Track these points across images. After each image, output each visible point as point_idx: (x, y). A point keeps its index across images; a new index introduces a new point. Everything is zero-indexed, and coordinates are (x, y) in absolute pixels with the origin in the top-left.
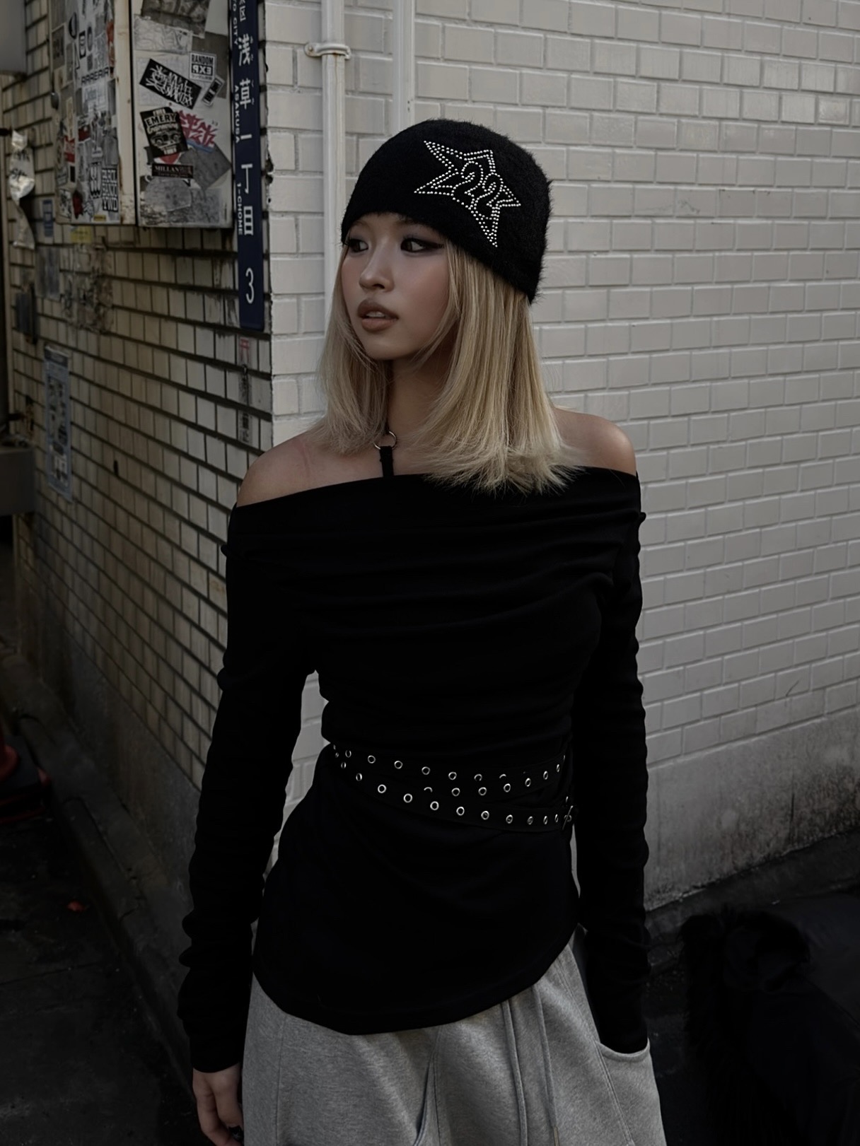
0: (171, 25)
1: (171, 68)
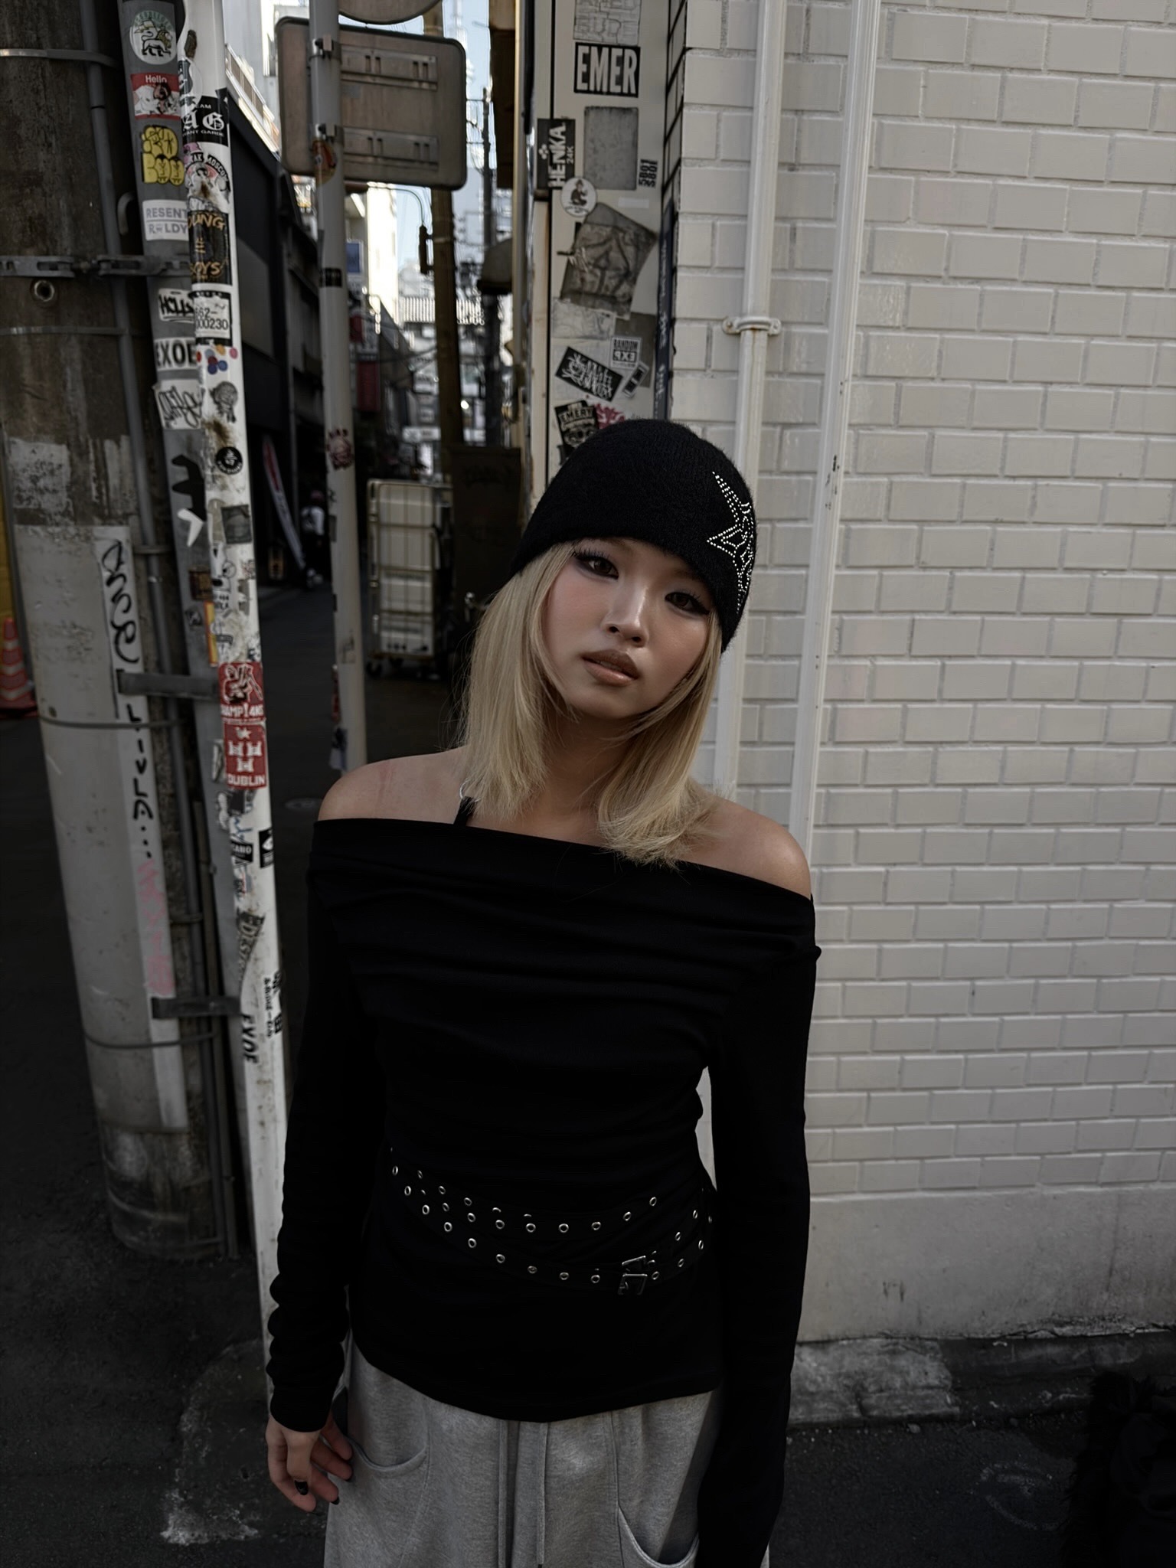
0: (593, 307)
1: (591, 356)
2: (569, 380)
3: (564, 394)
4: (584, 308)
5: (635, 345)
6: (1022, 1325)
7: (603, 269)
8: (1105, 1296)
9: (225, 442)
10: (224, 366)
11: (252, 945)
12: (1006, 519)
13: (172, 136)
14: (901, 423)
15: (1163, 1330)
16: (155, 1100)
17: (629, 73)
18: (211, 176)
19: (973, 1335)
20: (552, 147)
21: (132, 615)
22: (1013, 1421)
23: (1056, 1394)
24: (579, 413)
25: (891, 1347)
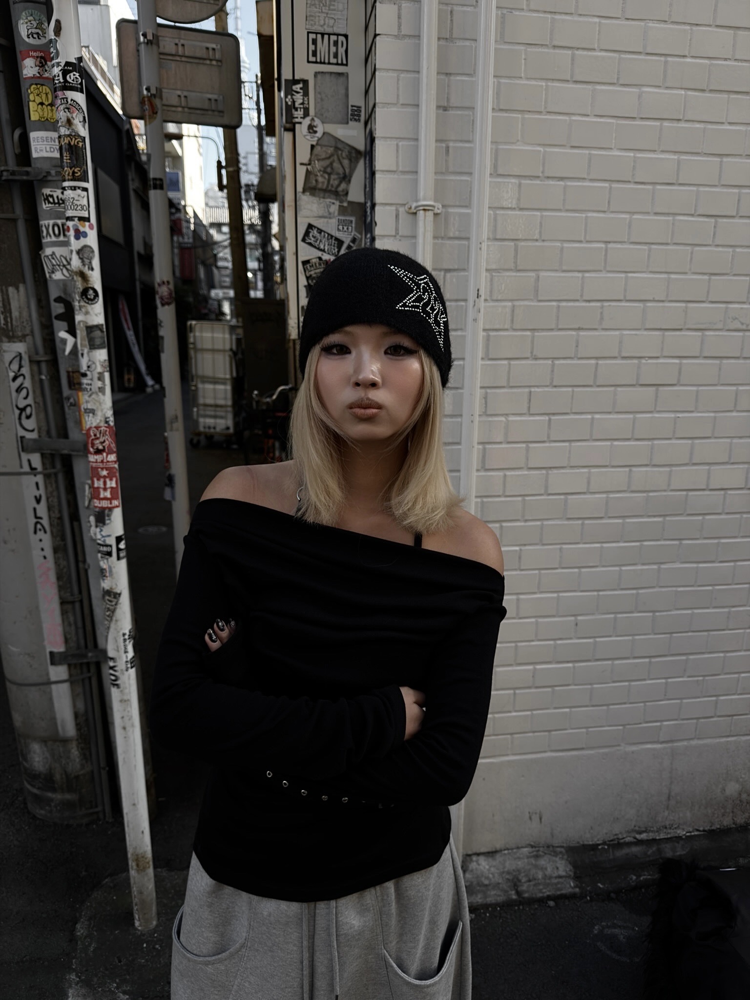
0: (324, 198)
1: (323, 229)
2: (310, 244)
3: (307, 253)
4: (318, 199)
5: (351, 222)
6: (616, 835)
7: (329, 174)
8: (666, 813)
9: (87, 284)
10: (85, 235)
11: (113, 611)
12: (585, 327)
13: (48, 90)
14: (519, 268)
15: (702, 833)
16: (53, 719)
17: (342, 51)
18: (73, 112)
19: (586, 843)
20: (294, 97)
21: (30, 401)
22: (613, 895)
23: (638, 876)
24: (317, 265)
25: (535, 853)
